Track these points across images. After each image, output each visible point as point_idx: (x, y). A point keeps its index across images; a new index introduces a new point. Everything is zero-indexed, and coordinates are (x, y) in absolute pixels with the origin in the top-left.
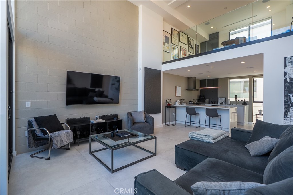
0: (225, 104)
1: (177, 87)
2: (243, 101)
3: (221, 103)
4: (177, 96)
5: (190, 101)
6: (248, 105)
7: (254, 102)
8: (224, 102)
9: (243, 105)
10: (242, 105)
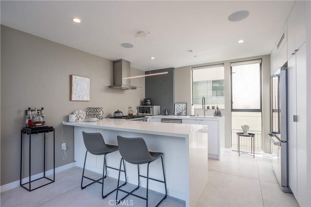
0: (186, 115)
1: (74, 77)
2: (216, 108)
3: (179, 114)
4: (73, 99)
5: (116, 112)
6: (223, 117)
7: (233, 110)
8: (184, 112)
9: (215, 116)
10: (213, 117)
